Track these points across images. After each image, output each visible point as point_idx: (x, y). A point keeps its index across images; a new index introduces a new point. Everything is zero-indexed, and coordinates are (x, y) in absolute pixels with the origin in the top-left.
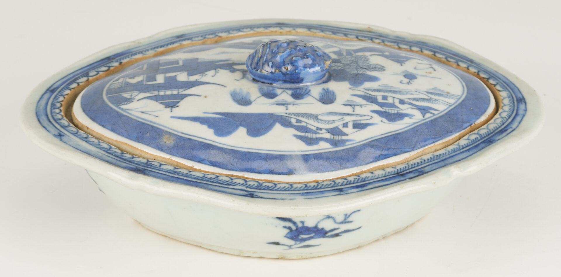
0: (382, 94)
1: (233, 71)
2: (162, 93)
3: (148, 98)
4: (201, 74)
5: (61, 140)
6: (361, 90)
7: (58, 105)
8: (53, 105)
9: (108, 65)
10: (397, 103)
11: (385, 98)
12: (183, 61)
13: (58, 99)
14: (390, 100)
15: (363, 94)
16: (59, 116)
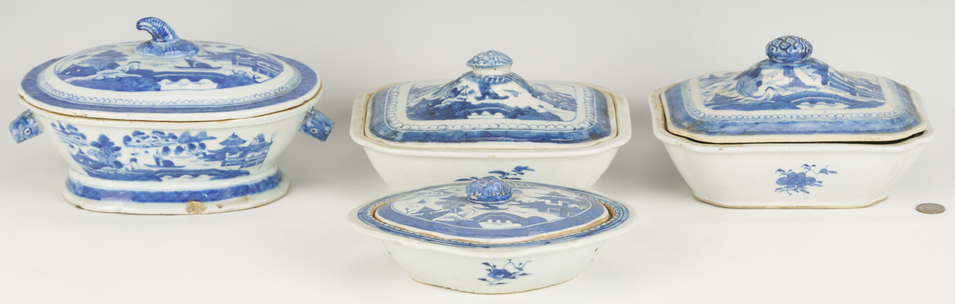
0: (441, 195)
1: (520, 201)
2: (560, 197)
3: (567, 197)
5: (614, 201)
6: (451, 195)
7: (616, 214)
8: (619, 214)
9: (589, 231)
10: (433, 193)
12: (546, 211)
13: (617, 217)
14: (436, 193)
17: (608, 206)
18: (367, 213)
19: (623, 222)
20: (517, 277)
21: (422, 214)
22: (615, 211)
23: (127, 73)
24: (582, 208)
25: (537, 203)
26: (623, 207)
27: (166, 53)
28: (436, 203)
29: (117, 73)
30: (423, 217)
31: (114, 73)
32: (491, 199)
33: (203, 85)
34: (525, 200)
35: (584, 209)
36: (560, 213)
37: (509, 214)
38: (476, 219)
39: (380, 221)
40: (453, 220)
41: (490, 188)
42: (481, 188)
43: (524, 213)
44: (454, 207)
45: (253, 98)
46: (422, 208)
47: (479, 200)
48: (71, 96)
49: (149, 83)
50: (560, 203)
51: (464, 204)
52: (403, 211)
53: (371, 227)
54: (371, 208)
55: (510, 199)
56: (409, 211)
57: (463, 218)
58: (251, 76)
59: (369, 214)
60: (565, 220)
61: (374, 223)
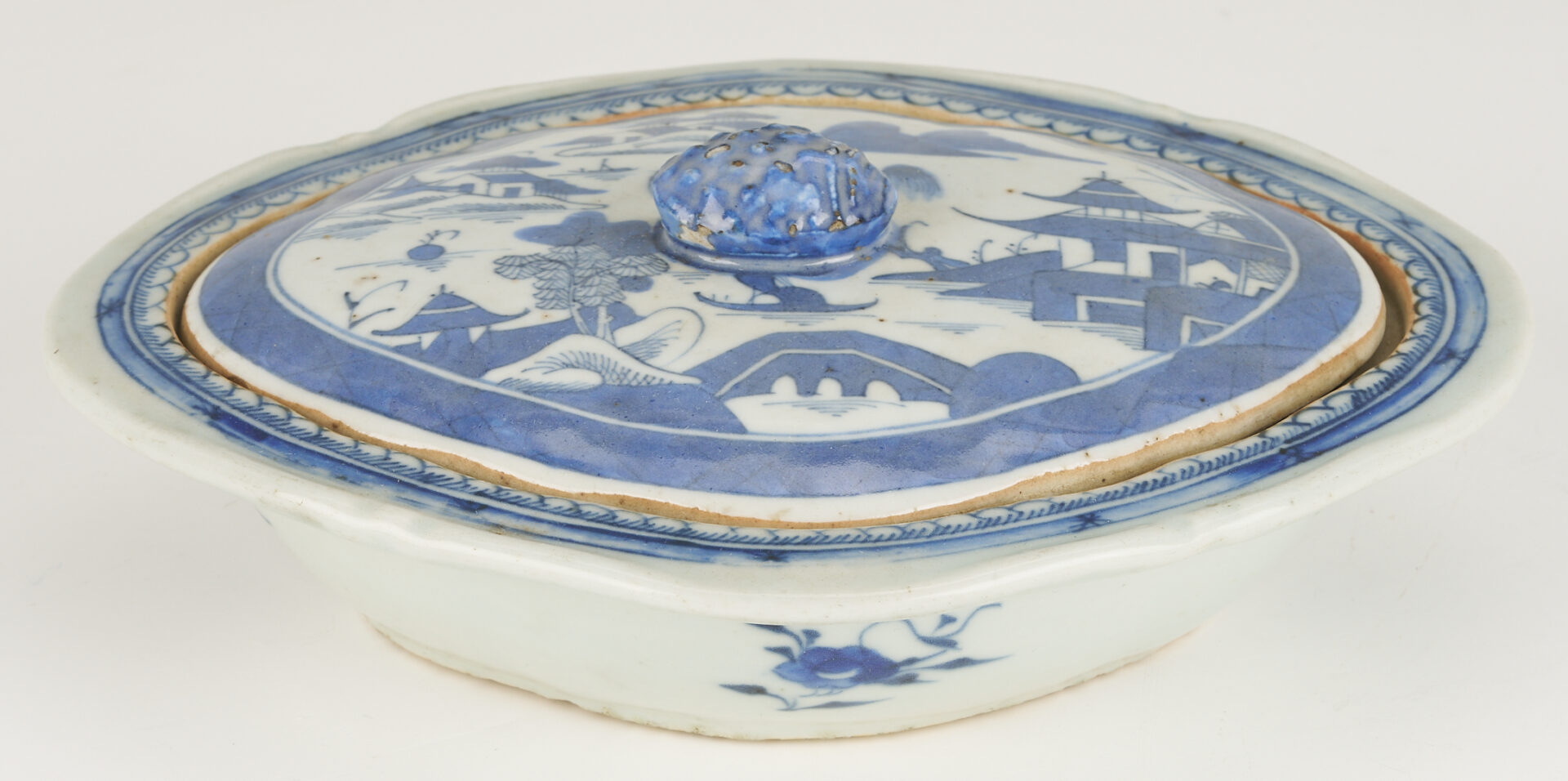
0: (516, 201)
1: (931, 254)
2: (1132, 215)
3: (1171, 212)
4: (1022, 252)
5: (1400, 213)
6: (575, 206)
7: (1425, 309)
8: (1440, 308)
9: (1300, 430)
10: (481, 186)
11: (512, 193)
12: (1073, 317)
13: (1431, 326)
14: (498, 189)
15: (573, 198)
16: (1415, 271)
17: (1377, 247)
18: (144, 311)
19: (1464, 361)
20: (924, 675)
21: (428, 339)
22: (1415, 281)
24: (1252, 288)
25: (1020, 259)
26: (1451, 258)
28: (506, 266)
30: (435, 354)
32: (783, 249)
34: (959, 244)
35: (1263, 293)
36: (1146, 325)
37: (883, 341)
38: (715, 372)
39: (212, 367)
40: (590, 379)
41: (779, 190)
42: (733, 190)
43: (959, 330)
44: (591, 295)
46: (425, 299)
47: (723, 250)
50: (1139, 260)
51: (643, 271)
52: (330, 314)
53: (166, 406)
54: (162, 275)
55: (884, 238)
56: (360, 311)
57: (644, 370)
59: (156, 316)
60: (1170, 367)
61: (182, 382)
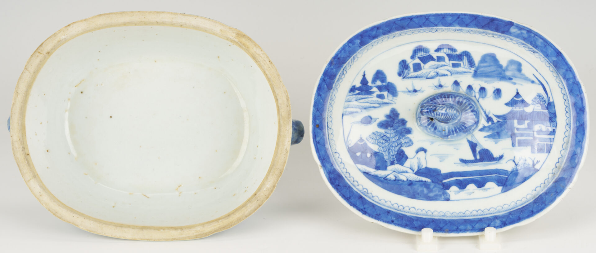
23: (416, 173)
27: (449, 136)
29: (406, 172)
31: (404, 172)
33: (488, 190)
45: (534, 192)
48: (365, 190)
49: (439, 192)
58: (531, 163)
